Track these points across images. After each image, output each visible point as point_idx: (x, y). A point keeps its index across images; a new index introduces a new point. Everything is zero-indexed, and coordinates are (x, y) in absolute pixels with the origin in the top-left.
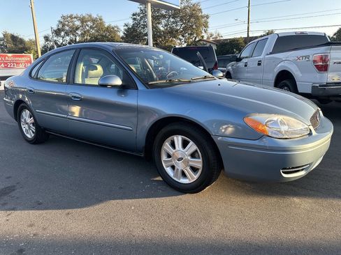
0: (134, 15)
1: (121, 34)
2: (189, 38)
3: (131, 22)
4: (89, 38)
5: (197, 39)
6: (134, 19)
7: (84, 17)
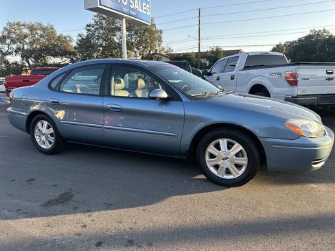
0: (88, 26)
1: (74, 44)
2: (143, 51)
3: (85, 33)
4: (38, 46)
5: (152, 52)
6: (89, 30)
7: (33, 25)
